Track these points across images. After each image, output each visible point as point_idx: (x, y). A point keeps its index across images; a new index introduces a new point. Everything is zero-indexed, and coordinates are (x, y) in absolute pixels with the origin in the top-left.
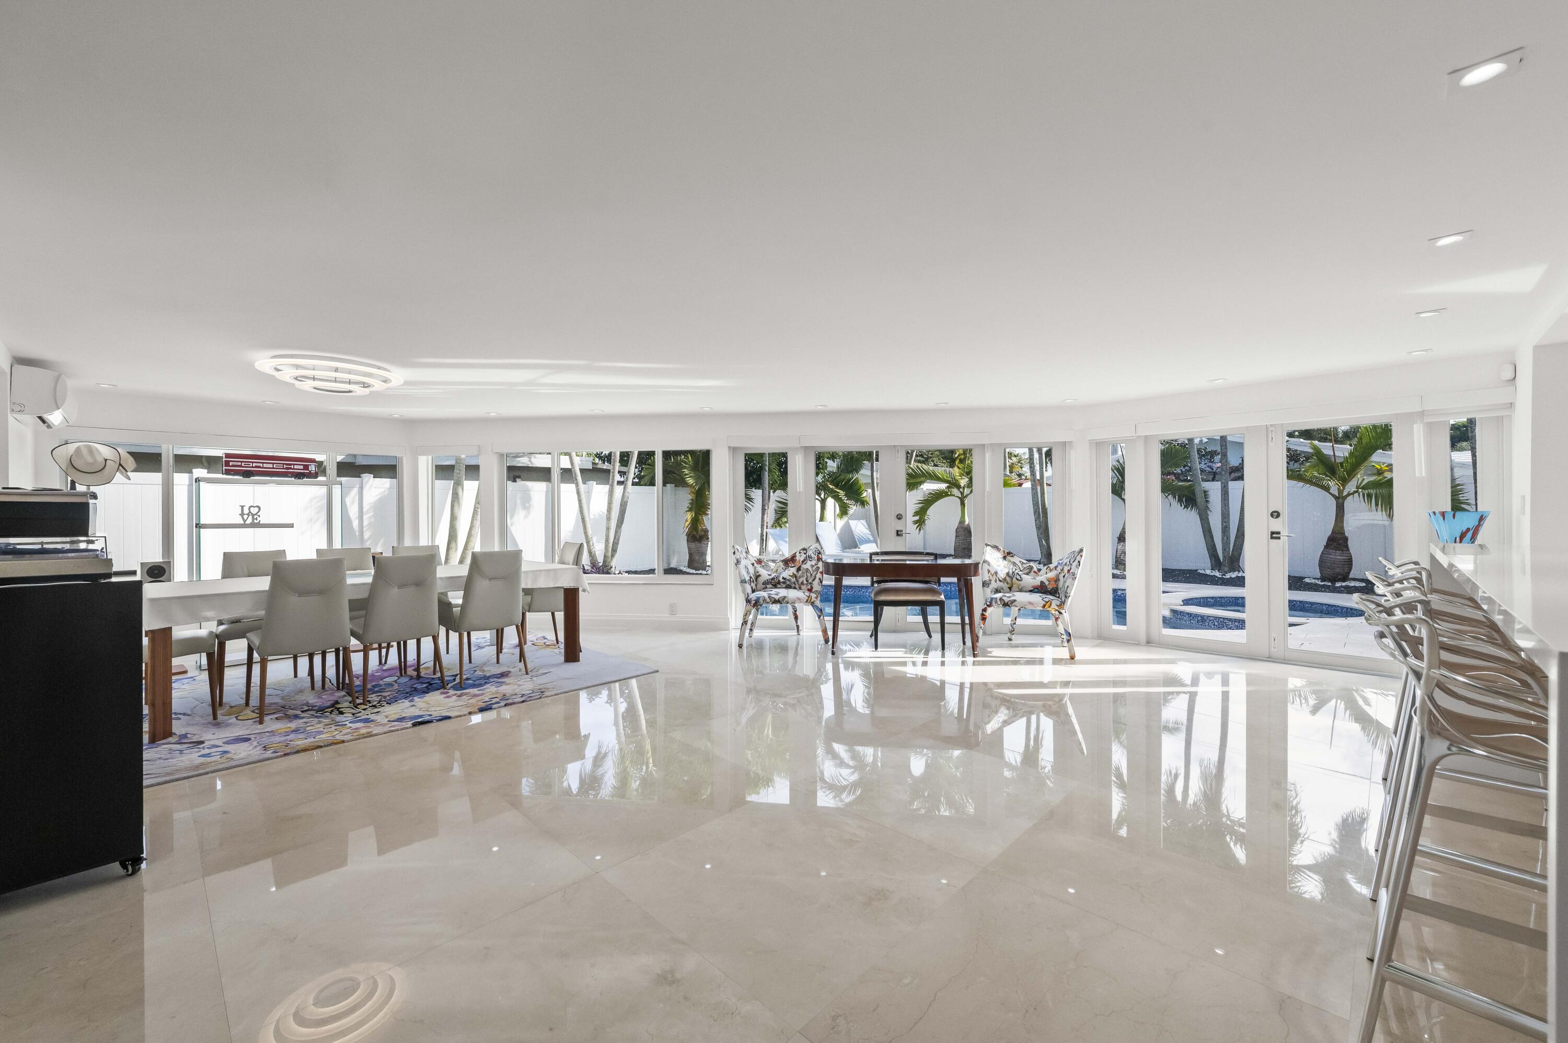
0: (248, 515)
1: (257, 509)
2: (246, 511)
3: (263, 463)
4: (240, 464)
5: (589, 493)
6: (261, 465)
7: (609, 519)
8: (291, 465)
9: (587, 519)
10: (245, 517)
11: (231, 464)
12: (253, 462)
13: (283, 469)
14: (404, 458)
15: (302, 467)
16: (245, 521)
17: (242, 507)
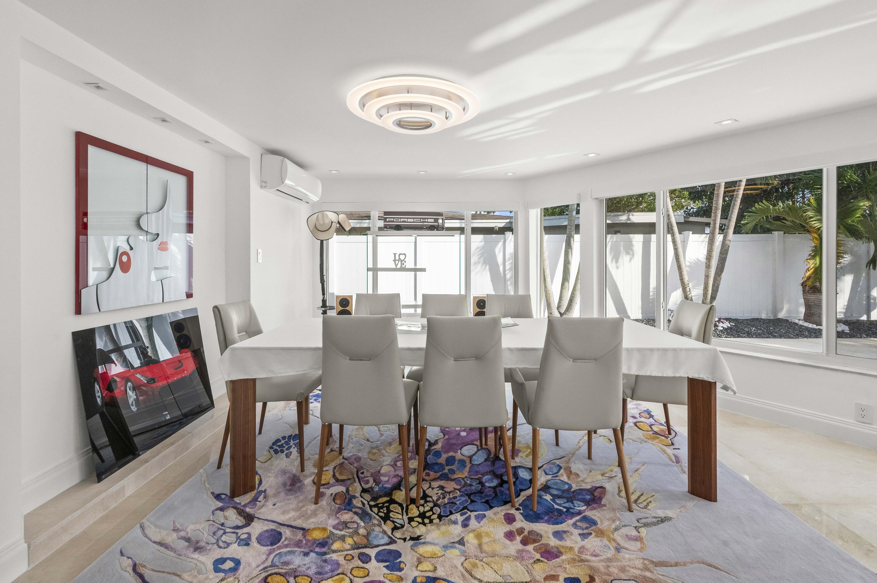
0: (398, 260)
1: (404, 256)
2: (397, 258)
3: (407, 218)
4: (393, 219)
5: (685, 242)
6: (406, 220)
7: (708, 266)
8: (425, 219)
9: (683, 266)
10: (397, 262)
11: (387, 220)
12: (401, 218)
13: (421, 222)
14: (519, 212)
15: (433, 220)
16: (396, 265)
17: (395, 254)
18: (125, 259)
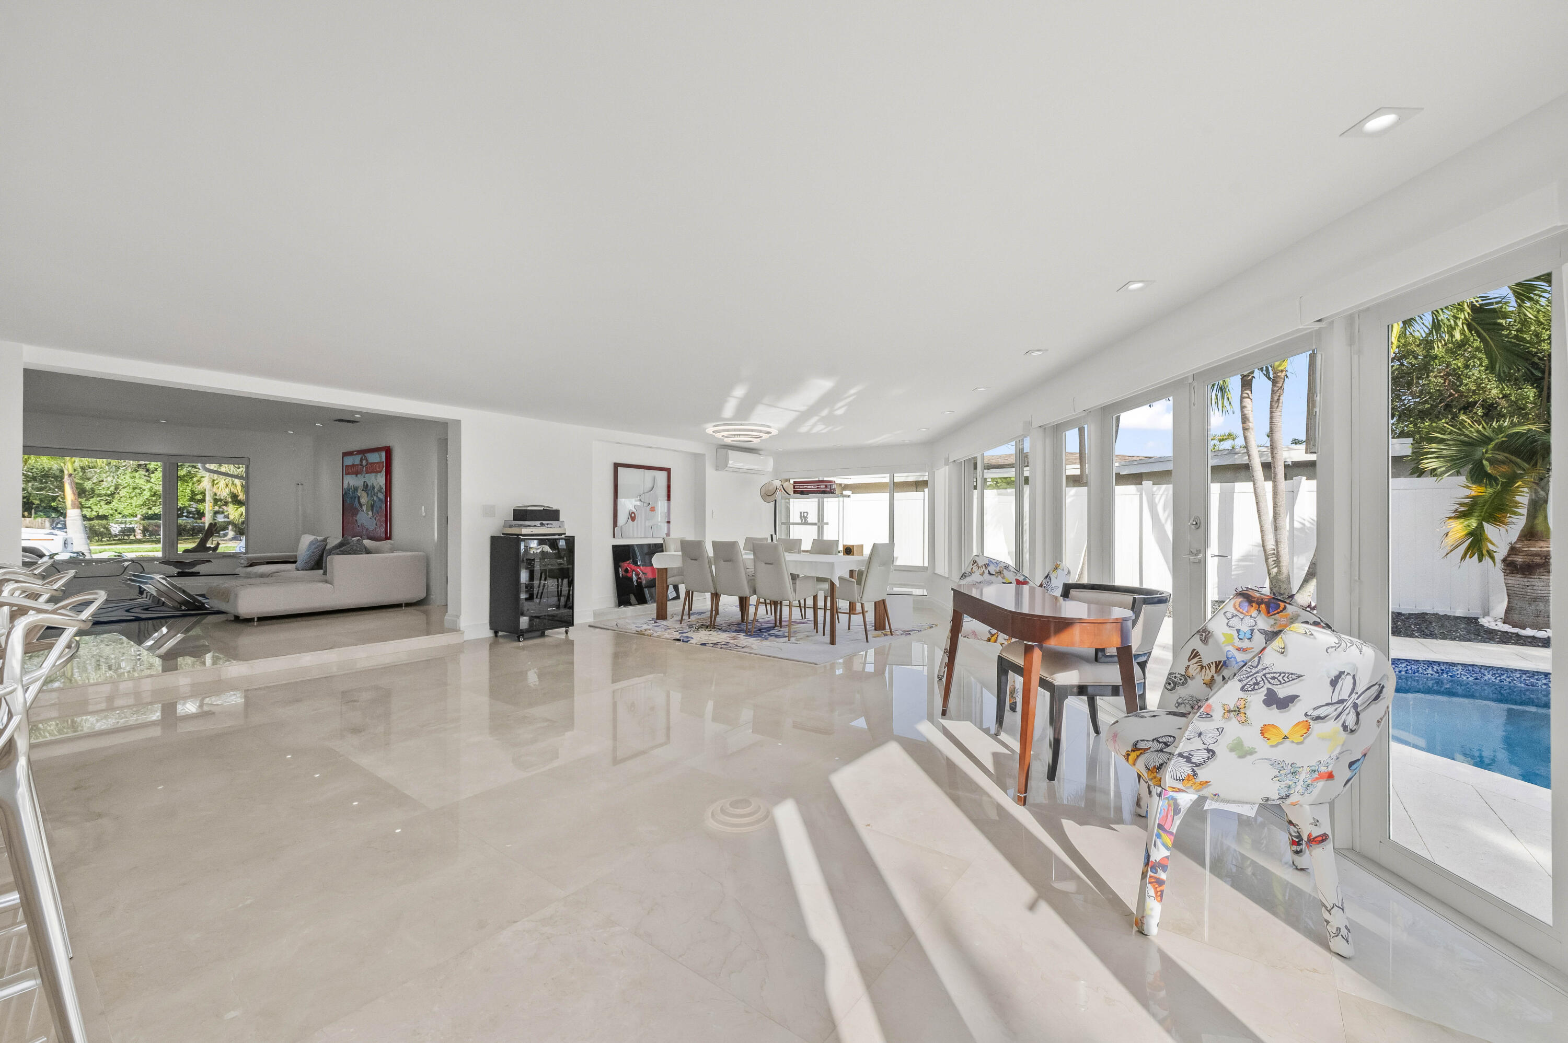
2: (801, 515)
4: (799, 487)
10: (801, 518)
12: (804, 486)
15: (824, 486)
16: (802, 521)
17: (800, 512)
18: (633, 515)
